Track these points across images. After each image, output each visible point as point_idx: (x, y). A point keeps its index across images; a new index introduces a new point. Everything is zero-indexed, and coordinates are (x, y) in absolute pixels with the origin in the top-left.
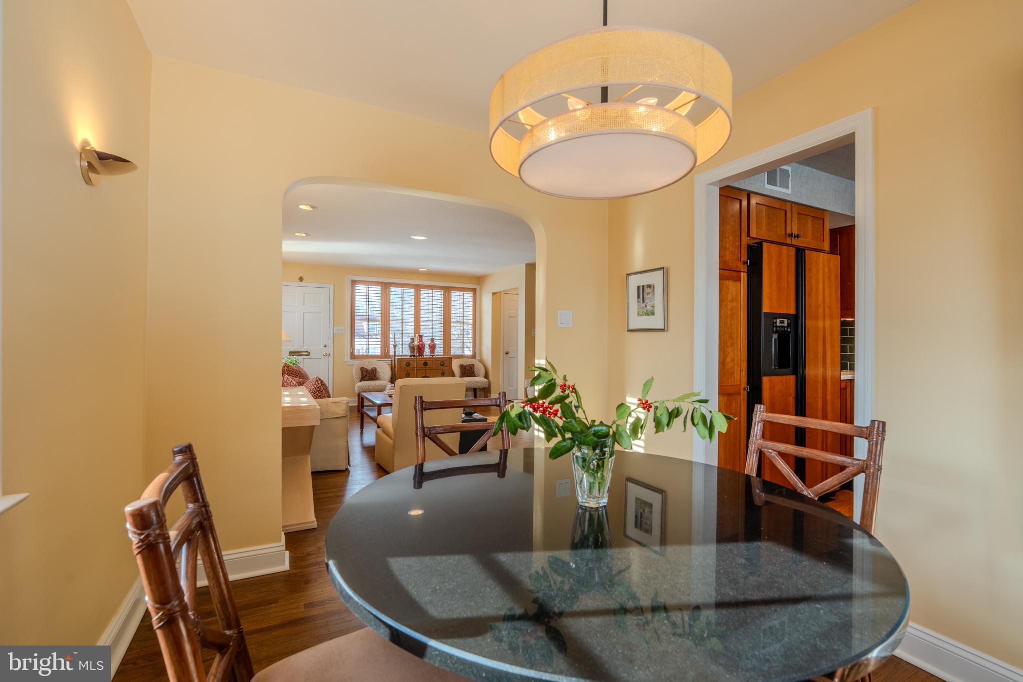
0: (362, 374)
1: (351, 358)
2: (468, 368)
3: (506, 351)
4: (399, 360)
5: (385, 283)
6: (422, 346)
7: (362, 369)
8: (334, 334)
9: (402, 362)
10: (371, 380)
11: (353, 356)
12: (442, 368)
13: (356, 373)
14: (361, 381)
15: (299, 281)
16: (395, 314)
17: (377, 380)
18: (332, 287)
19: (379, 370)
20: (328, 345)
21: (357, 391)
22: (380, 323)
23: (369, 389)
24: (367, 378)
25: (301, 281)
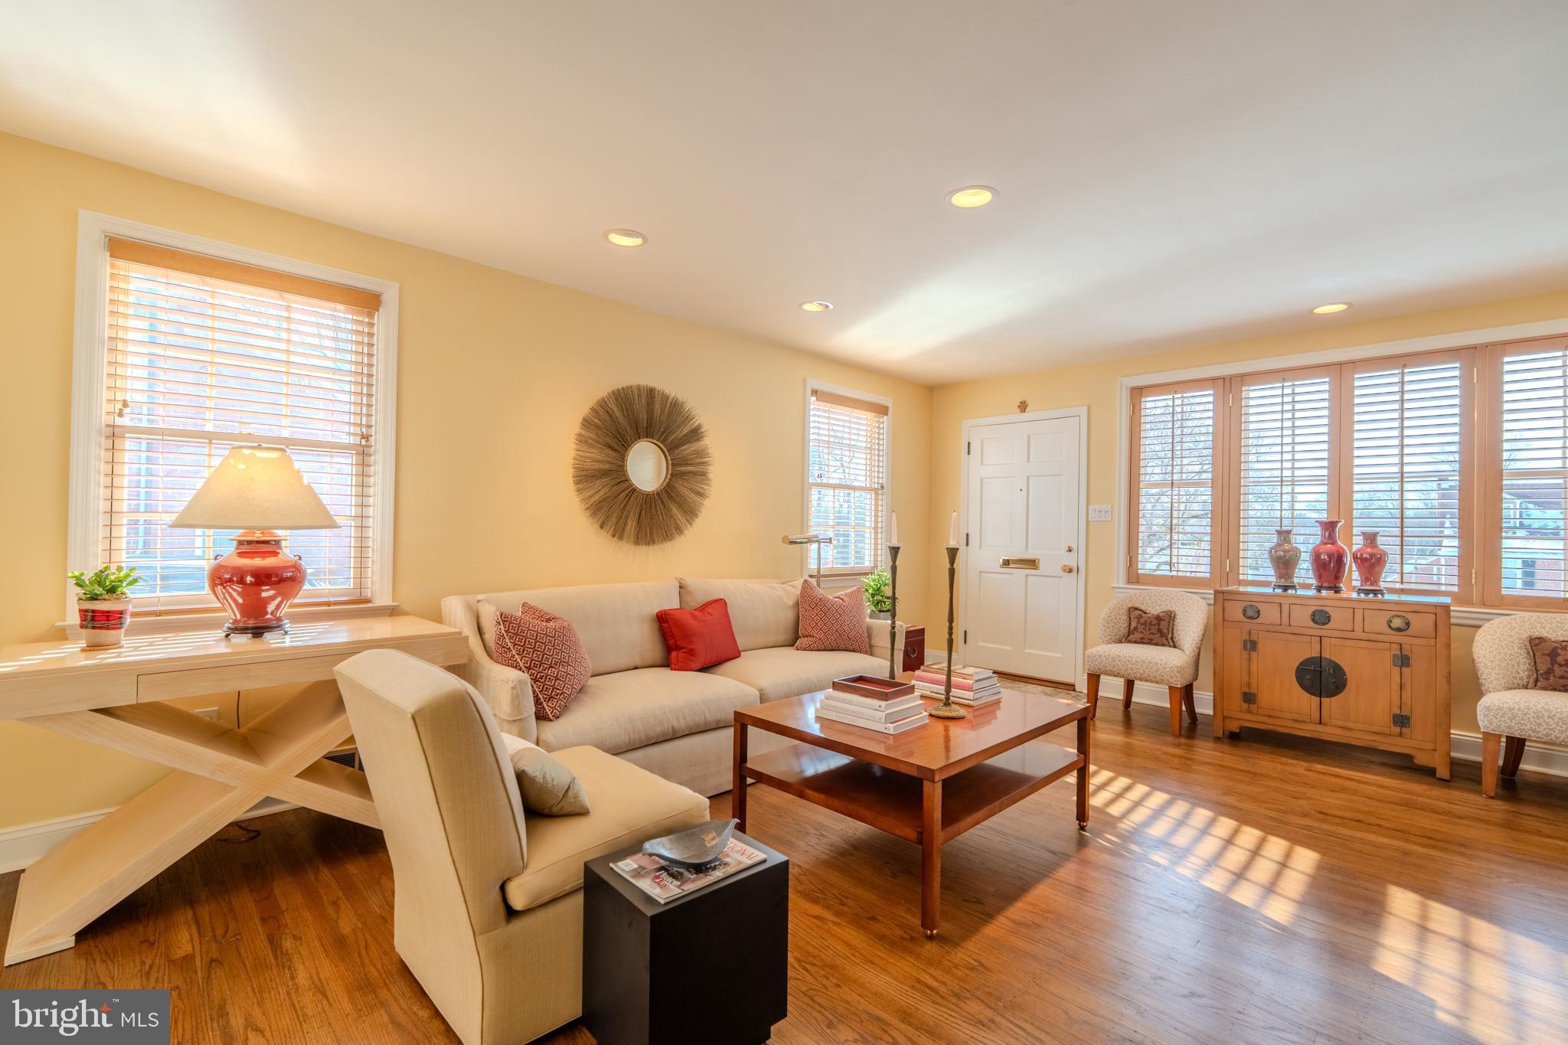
0: (1128, 626)
1: (1129, 582)
4: (1237, 596)
7: (1134, 610)
8: (1087, 521)
9: (1227, 604)
11: (1133, 576)
12: (1399, 638)
15: (1018, 410)
18: (1084, 413)
19: (1178, 620)
20: (1075, 548)
22: (1209, 491)
23: (1114, 667)
24: (1138, 636)
25: (1022, 412)
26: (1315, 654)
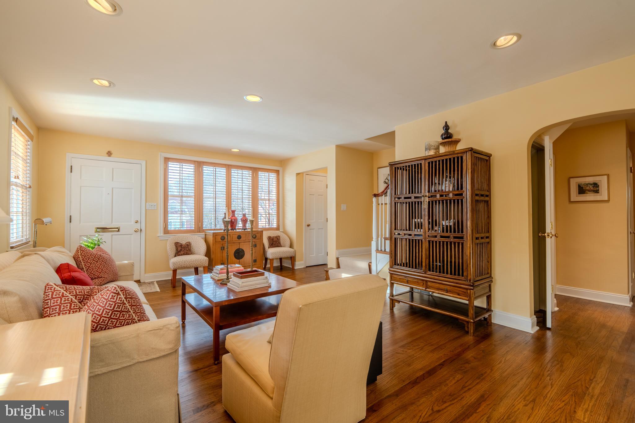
0: (177, 250)
1: (164, 233)
2: (275, 239)
3: (307, 223)
4: (215, 234)
5: (198, 162)
6: (235, 220)
7: (177, 244)
8: (146, 210)
9: (217, 236)
10: (186, 255)
11: (166, 231)
12: (254, 240)
13: (171, 249)
14: (175, 256)
15: (107, 155)
16: (208, 190)
17: (192, 254)
18: (144, 163)
19: (193, 244)
20: (139, 221)
21: (172, 267)
22: (193, 199)
23: (185, 265)
24: (182, 253)
25: (109, 156)
26: (238, 248)
